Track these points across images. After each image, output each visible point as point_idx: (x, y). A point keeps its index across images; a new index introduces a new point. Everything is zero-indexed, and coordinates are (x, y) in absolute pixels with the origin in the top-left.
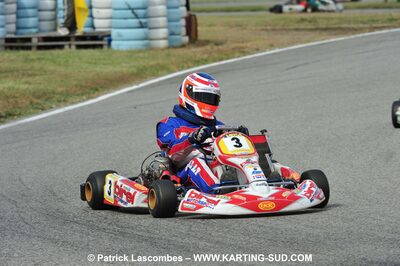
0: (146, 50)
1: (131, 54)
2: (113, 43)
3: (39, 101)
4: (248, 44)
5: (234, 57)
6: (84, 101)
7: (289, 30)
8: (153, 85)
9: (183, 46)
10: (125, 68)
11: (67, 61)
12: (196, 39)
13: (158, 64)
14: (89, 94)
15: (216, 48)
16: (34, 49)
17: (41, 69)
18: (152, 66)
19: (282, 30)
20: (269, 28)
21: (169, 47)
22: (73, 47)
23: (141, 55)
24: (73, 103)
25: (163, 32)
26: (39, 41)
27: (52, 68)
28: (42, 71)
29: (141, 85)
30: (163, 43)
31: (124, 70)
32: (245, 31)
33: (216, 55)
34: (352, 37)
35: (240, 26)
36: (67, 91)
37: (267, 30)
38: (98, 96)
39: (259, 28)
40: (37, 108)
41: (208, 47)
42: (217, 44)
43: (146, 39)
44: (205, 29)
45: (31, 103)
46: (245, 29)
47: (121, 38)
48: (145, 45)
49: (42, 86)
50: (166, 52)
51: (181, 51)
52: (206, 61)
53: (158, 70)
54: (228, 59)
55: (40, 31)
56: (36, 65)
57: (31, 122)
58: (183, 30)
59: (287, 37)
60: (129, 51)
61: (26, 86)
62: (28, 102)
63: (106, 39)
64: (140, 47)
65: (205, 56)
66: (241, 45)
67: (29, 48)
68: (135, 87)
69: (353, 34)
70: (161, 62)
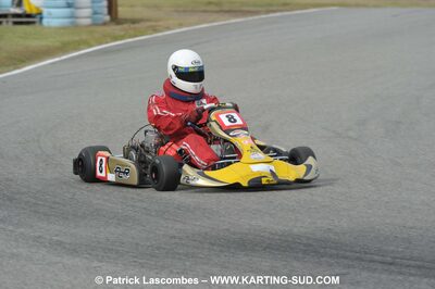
0: (72, 27)
4: (161, 23)
7: (198, 11)
9: (105, 24)
12: (116, 18)
15: (132, 26)
18: (75, 42)
19: (192, 11)
20: (180, 9)
21: (92, 25)
23: (66, 31)
25: (87, 12)
30: (87, 21)
32: (160, 12)
33: (132, 32)
38: (24, 66)
39: (172, 9)
41: (126, 26)
42: (133, 23)
44: (125, 9)
47: (51, 16)
48: (71, 23)
50: (89, 28)
52: (122, 38)
53: (79, 45)
54: (142, 35)
58: (105, 10)
60: (57, 28)
63: (38, 17)
65: (122, 33)
66: (155, 24)
68: (57, 59)
70: (84, 37)
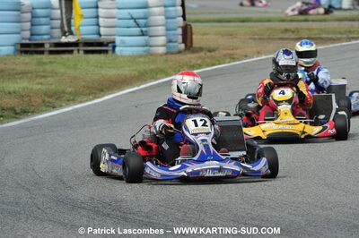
0: (147, 55)
1: (133, 58)
2: (117, 49)
3: (51, 100)
4: (239, 51)
5: (224, 63)
6: (90, 100)
7: (275, 39)
8: (151, 87)
9: (180, 52)
10: (127, 71)
11: (76, 65)
12: (191, 46)
13: (157, 68)
14: (95, 94)
15: (209, 54)
16: (46, 54)
17: (52, 71)
18: (152, 70)
19: (269, 39)
20: (256, 37)
21: (167, 54)
22: (82, 52)
23: (142, 59)
24: (81, 102)
25: (162, 40)
26: (51, 46)
27: (62, 70)
28: (54, 73)
29: (142, 87)
30: (162, 50)
31: (127, 72)
32: (235, 40)
33: (209, 61)
34: (331, 46)
35: (231, 35)
36: (76, 91)
37: (255, 39)
38: (103, 96)
39: (248, 37)
40: (48, 106)
41: (202, 54)
42: (210, 51)
43: (147, 46)
44: (199, 37)
45: (44, 101)
46: (235, 37)
47: (124, 44)
48: (145, 51)
49: (53, 87)
50: (164, 57)
51: (178, 57)
52: (199, 66)
53: (157, 74)
54: (219, 64)
55: (52, 37)
56: (48, 68)
57: (43, 118)
58: (180, 38)
59: (271, 46)
60: (131, 57)
61: (39, 86)
62: (40, 101)
63: (110, 45)
64: (141, 53)
65: (199, 62)
66: (232, 52)
67: (42, 52)
68: (136, 88)
69: (332, 43)
70: (161, 66)
